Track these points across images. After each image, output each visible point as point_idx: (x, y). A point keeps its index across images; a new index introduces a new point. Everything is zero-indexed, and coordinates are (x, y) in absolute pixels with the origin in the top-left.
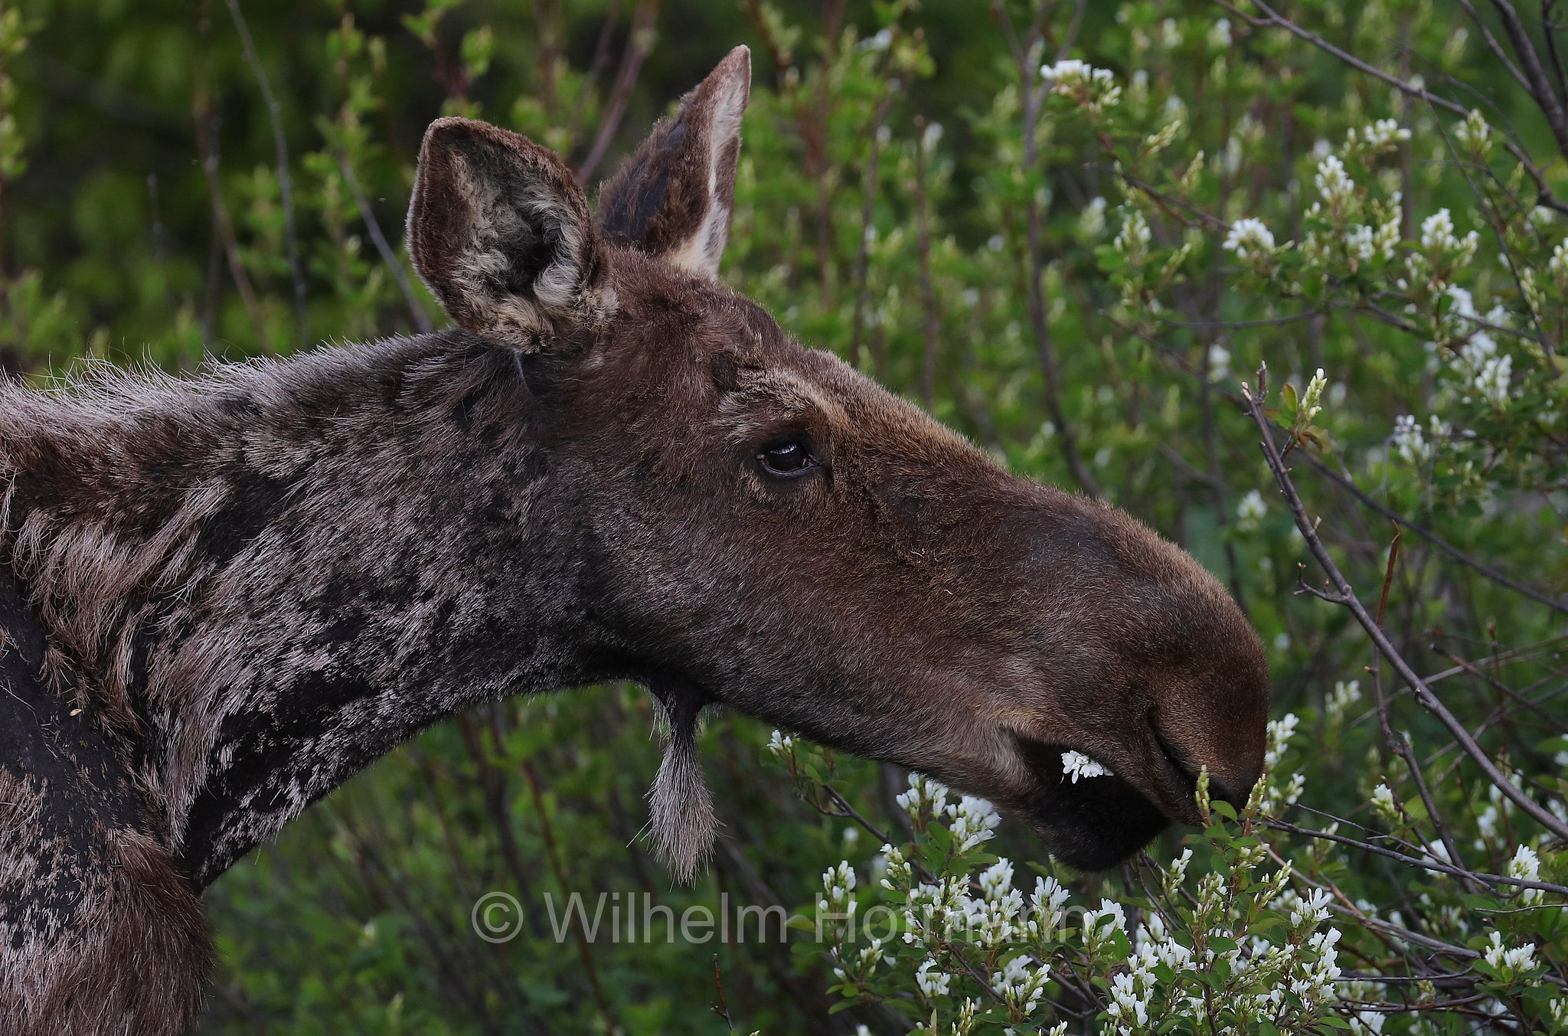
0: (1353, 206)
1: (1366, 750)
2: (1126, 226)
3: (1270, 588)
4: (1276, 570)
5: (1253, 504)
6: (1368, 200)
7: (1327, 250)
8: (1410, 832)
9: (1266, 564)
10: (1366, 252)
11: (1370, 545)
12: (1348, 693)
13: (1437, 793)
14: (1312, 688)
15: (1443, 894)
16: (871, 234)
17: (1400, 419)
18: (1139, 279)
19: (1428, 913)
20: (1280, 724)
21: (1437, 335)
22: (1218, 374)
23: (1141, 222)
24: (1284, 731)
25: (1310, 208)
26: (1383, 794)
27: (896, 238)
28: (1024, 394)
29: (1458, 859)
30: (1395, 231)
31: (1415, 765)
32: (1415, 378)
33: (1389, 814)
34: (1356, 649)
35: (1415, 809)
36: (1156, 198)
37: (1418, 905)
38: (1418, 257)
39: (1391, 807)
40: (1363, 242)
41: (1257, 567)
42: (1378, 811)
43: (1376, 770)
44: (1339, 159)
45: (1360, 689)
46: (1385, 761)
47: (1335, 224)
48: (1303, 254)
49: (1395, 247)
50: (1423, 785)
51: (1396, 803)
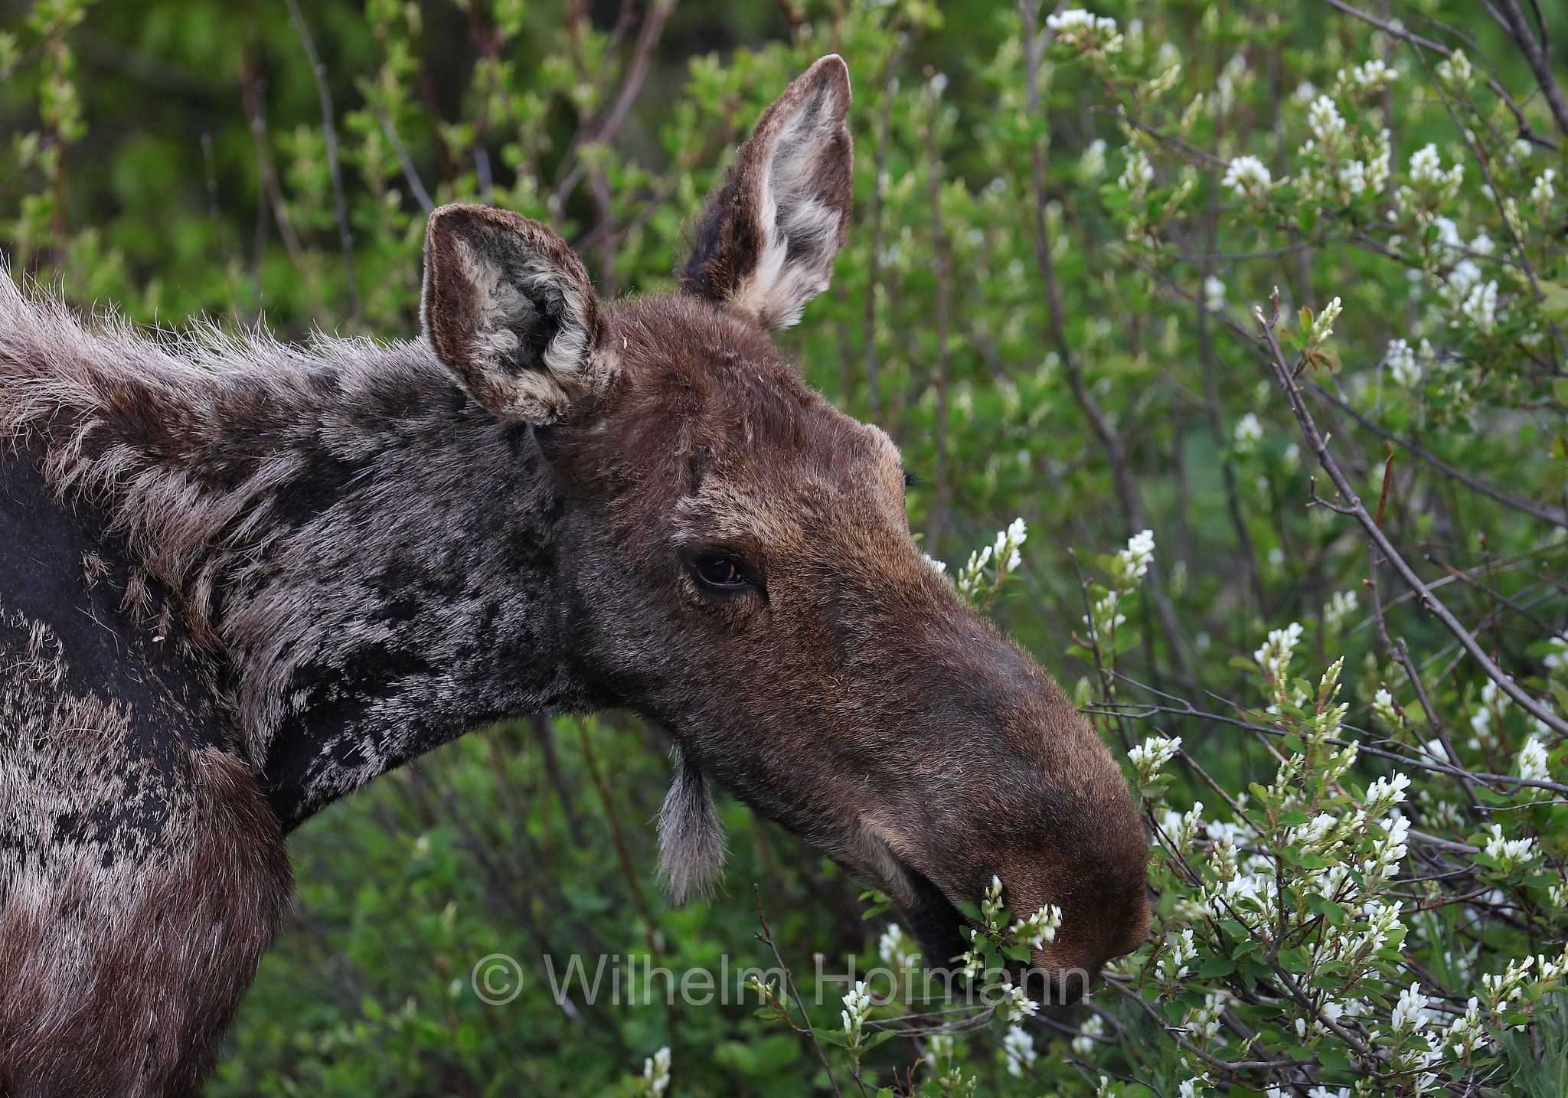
0: (1346, 143)
1: (1363, 656)
2: (1130, 166)
3: (1266, 505)
4: (1272, 487)
5: (1250, 427)
6: (1359, 135)
7: (1320, 185)
8: (1409, 735)
9: (1262, 484)
10: (1358, 186)
11: (1359, 463)
12: (1344, 604)
13: (1432, 696)
14: (1307, 599)
15: (1440, 790)
16: (885, 179)
17: (1393, 343)
18: (1143, 216)
19: (1428, 809)
20: (1286, 632)
21: (1426, 264)
22: (1214, 304)
23: (1144, 162)
24: (1289, 639)
25: (1304, 145)
26: (1383, 698)
27: (909, 182)
28: (1028, 327)
29: (1456, 759)
30: (1385, 166)
31: (1413, 671)
32: (1400, 305)
33: (1390, 719)
34: (1348, 562)
35: (1415, 713)
36: (1158, 139)
37: (1417, 802)
38: (1406, 190)
39: (1391, 711)
40: (1355, 177)
41: (1254, 487)
42: (1380, 715)
43: (1373, 676)
44: (1331, 99)
45: (1358, 599)
46: (1382, 666)
47: (1328, 160)
48: (1298, 189)
49: (1386, 181)
50: (1420, 689)
51: (1396, 709)
